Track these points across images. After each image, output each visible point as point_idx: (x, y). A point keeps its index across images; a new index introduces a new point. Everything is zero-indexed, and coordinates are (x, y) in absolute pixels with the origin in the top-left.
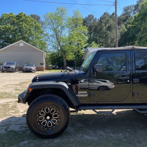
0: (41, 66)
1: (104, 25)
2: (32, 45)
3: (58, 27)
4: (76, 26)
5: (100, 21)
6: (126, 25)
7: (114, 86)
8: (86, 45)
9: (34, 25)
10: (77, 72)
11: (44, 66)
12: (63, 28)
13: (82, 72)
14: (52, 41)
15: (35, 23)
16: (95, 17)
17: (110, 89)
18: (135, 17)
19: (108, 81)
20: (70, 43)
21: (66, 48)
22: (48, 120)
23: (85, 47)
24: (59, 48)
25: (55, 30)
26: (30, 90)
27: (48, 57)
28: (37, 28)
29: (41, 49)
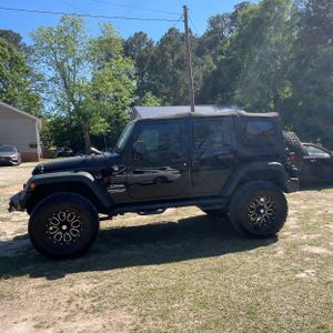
0: (33, 150)
1: (169, 55)
2: (5, 101)
3: (66, 60)
4: (109, 57)
5: (161, 47)
6: (214, 57)
7: (178, 175)
8: (132, 100)
9: (8, 55)
10: (107, 154)
11: (39, 150)
12: (78, 61)
13: (115, 154)
14: (53, 92)
15: (10, 50)
16: (149, 37)
17: (171, 181)
18: (231, 40)
19: (169, 168)
20: (97, 97)
21: (89, 108)
22: (64, 232)
23: (132, 105)
24: (73, 108)
25: (59, 67)
26: (33, 186)
27: (47, 128)
28: (15, 62)
29: (28, 111)
